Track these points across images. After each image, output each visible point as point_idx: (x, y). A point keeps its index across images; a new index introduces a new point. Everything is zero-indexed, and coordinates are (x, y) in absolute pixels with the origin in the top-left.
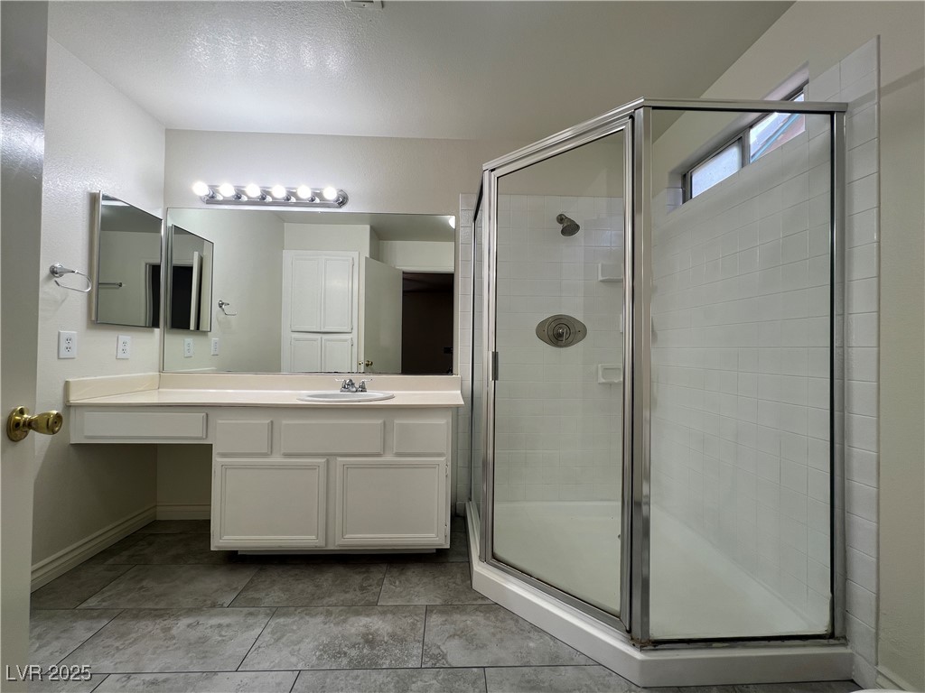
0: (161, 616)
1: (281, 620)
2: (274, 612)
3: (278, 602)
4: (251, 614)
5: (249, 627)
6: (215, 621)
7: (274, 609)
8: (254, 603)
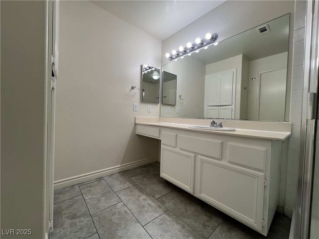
0: (141, 191)
1: (166, 216)
2: (166, 211)
3: (169, 208)
4: (160, 206)
5: (156, 211)
6: (150, 202)
7: (167, 210)
8: (163, 203)
